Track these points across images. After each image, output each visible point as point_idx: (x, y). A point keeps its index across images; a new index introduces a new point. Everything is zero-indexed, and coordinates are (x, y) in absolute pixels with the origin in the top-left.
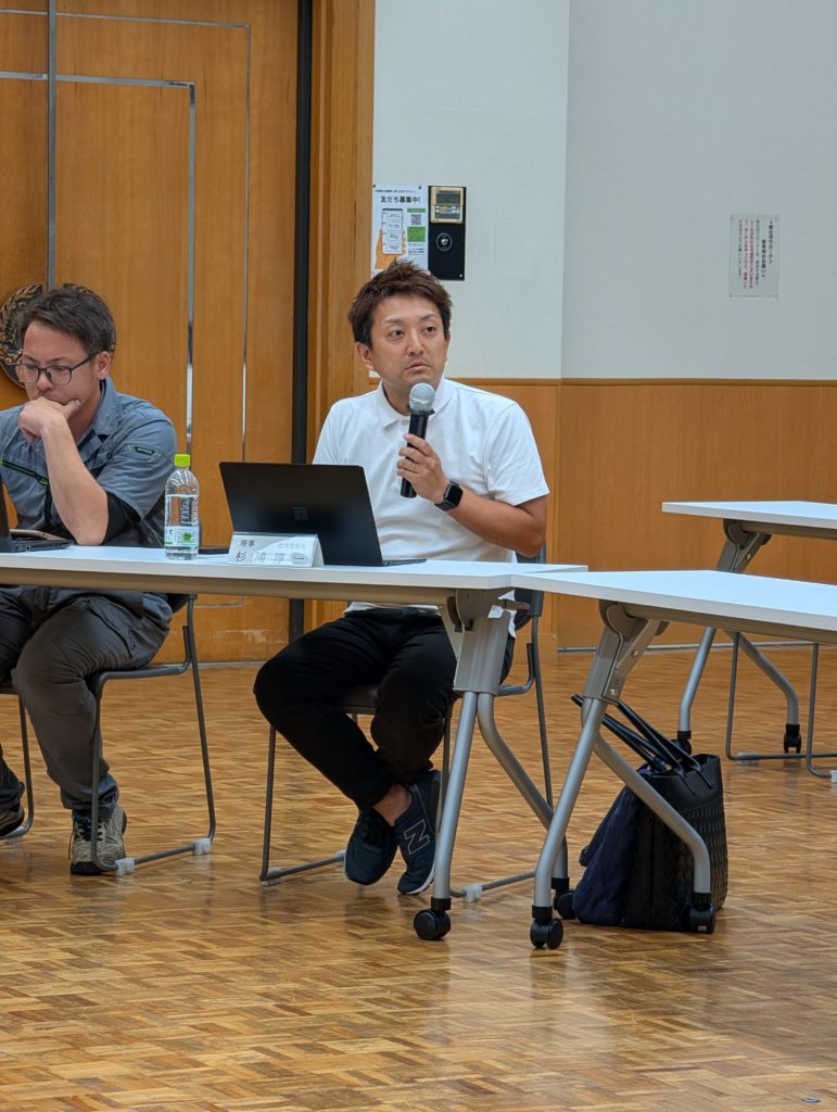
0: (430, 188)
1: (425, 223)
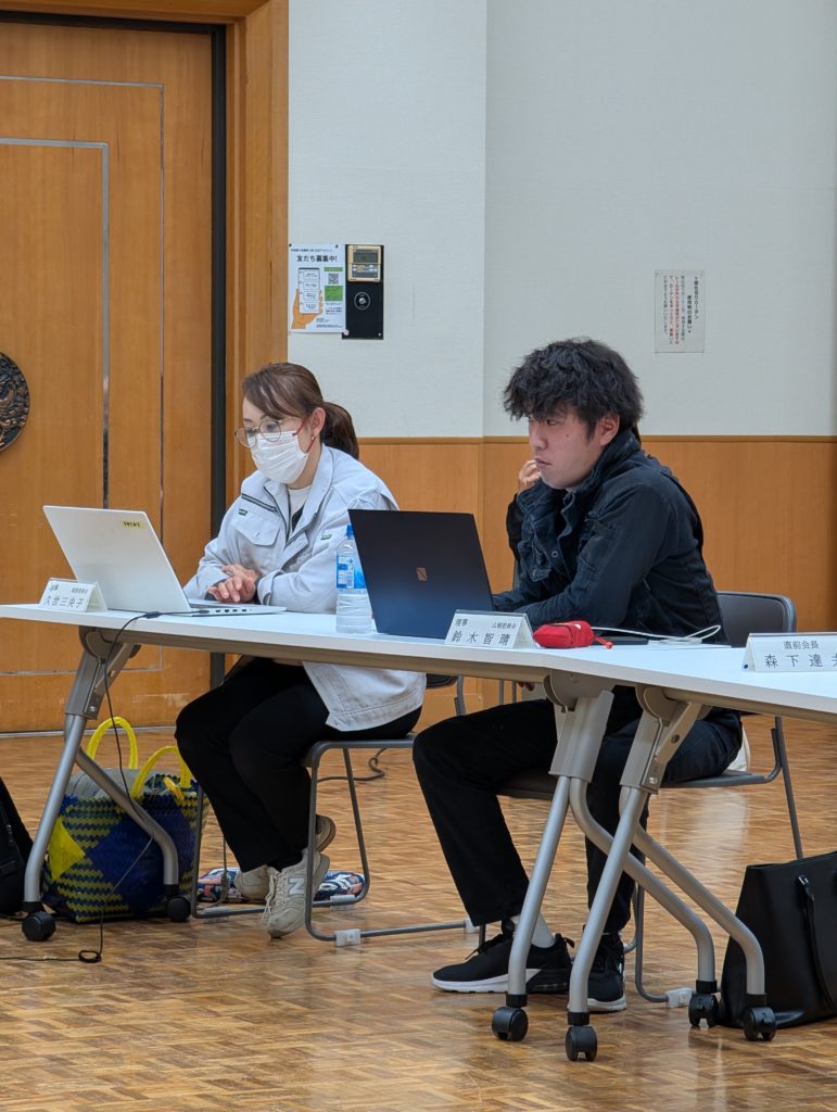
0: (347, 246)
1: (342, 282)
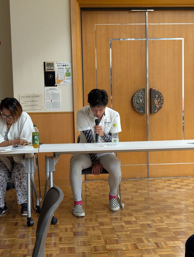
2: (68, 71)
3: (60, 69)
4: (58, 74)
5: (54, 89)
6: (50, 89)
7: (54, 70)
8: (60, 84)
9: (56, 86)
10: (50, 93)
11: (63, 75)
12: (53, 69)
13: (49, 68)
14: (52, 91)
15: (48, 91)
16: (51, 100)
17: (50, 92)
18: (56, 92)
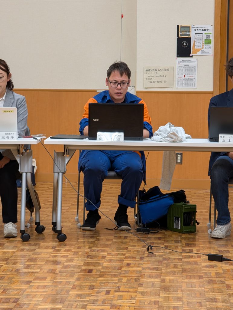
2: (208, 37)
3: (198, 35)
4: (194, 41)
5: (189, 61)
6: (183, 60)
7: (190, 36)
8: (196, 54)
9: (192, 56)
10: (183, 66)
11: (202, 42)
12: (188, 35)
13: (183, 33)
14: (185, 63)
15: (180, 63)
16: (184, 76)
17: (183, 64)
18: (191, 65)
